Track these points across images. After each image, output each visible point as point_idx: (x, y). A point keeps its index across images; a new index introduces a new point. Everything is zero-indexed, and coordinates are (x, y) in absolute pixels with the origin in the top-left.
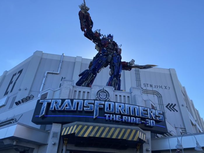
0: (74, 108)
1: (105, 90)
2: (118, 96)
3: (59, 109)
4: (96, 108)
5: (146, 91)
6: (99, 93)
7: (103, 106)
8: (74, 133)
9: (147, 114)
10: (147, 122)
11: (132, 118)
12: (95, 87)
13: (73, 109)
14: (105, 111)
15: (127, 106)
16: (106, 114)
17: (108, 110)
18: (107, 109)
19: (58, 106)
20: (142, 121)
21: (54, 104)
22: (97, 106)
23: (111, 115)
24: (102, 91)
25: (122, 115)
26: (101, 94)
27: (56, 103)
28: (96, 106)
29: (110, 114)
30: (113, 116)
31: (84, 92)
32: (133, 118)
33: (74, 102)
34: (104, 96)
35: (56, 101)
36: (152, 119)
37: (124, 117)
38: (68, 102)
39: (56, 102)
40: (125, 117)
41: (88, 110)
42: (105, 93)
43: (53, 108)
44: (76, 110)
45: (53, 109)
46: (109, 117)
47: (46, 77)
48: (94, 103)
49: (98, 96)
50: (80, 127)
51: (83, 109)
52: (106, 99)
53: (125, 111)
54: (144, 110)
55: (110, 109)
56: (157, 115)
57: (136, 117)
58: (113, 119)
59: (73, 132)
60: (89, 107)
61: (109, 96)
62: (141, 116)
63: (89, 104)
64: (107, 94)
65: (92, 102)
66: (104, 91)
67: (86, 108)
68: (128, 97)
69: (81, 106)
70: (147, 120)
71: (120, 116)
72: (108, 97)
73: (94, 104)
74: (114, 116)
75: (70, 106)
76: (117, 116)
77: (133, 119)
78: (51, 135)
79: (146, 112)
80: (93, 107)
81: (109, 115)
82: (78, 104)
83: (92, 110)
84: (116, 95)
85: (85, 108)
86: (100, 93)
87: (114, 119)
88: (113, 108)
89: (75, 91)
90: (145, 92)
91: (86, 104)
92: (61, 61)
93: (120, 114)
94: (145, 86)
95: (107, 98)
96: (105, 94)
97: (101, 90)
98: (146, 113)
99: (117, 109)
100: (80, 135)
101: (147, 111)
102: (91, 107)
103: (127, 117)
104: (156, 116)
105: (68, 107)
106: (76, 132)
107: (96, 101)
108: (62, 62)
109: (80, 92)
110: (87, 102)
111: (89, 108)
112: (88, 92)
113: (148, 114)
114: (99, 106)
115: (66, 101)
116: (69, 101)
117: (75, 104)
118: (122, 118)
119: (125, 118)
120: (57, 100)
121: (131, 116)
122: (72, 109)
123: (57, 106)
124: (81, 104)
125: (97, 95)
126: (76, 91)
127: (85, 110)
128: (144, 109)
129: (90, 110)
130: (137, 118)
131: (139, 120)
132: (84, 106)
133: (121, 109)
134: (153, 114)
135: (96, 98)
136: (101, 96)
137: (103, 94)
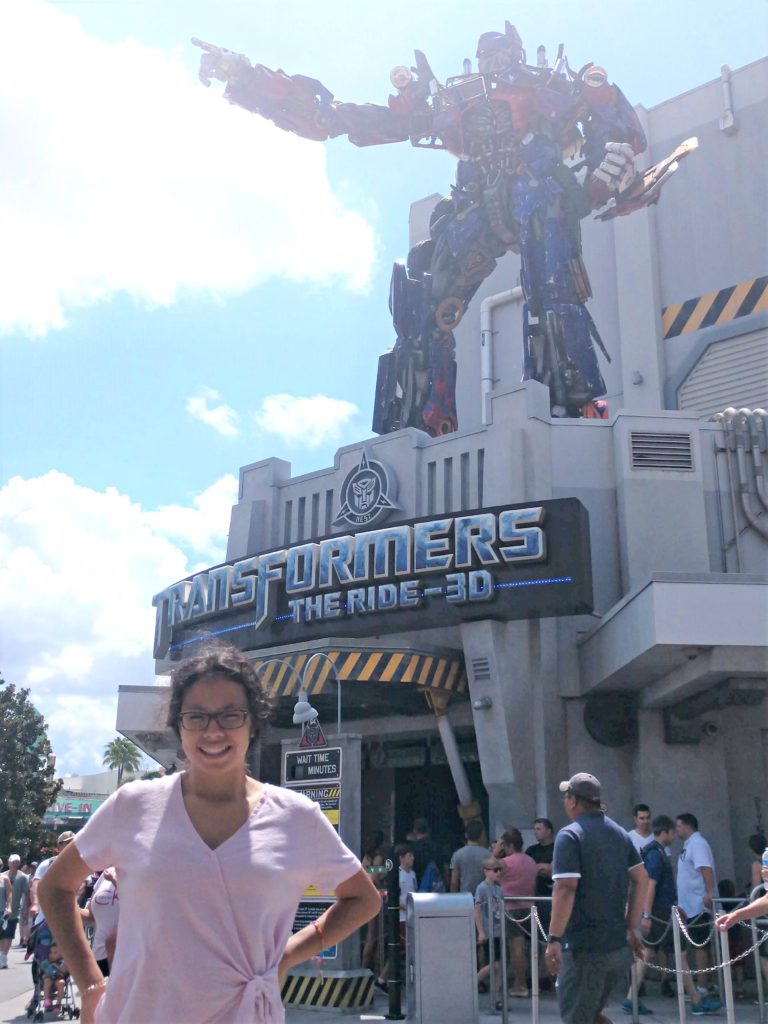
1: (373, 465)
2: (440, 467)
3: (182, 619)
4: (259, 587)
6: (351, 488)
7: (280, 572)
9: (447, 547)
10: (449, 588)
11: (381, 588)
13: (208, 607)
14: (287, 589)
15: (363, 544)
16: (290, 603)
17: (296, 581)
18: (293, 577)
19: (181, 608)
20: (427, 591)
21: (174, 603)
22: (263, 578)
23: (309, 600)
24: (359, 471)
25: (344, 589)
26: (357, 488)
27: (177, 597)
28: (261, 579)
29: (305, 595)
30: (314, 602)
32: (386, 586)
33: (209, 582)
34: (369, 494)
36: (477, 565)
37: (351, 593)
39: (177, 593)
40: (354, 592)
41: (242, 599)
42: (373, 476)
43: (172, 618)
44: (214, 609)
46: (303, 608)
49: (347, 502)
51: (230, 600)
52: (376, 505)
53: (350, 566)
54: (433, 538)
55: (301, 577)
56: (501, 536)
57: (396, 581)
58: (314, 613)
60: (243, 589)
61: (384, 491)
62: (415, 569)
63: (242, 575)
64: (377, 479)
65: (250, 565)
66: (369, 469)
67: (237, 596)
68: (481, 453)
69: (225, 591)
70: (448, 577)
71: (337, 595)
72: (381, 493)
73: (256, 572)
74: (318, 599)
76: (327, 597)
77: (388, 593)
79: (446, 541)
80: (251, 587)
81: (302, 601)
82: (219, 584)
83: (251, 597)
85: (233, 598)
86: (354, 485)
87: (319, 614)
88: (309, 571)
93: (337, 585)
95: (379, 503)
96: (371, 484)
97: (358, 467)
98: (442, 545)
99: (326, 567)
101: (451, 535)
102: (248, 586)
103: (362, 590)
104: (498, 544)
105: (197, 607)
107: (261, 559)
110: (238, 571)
111: (242, 595)
113: (451, 550)
114: (270, 576)
118: (344, 600)
119: (356, 596)
121: (377, 583)
122: (205, 610)
124: (226, 583)
125: (343, 500)
127: (233, 604)
128: (437, 528)
129: (247, 599)
130: (402, 585)
131: (409, 589)
132: (231, 591)
133: (337, 565)
134: (480, 539)
135: (339, 516)
136: (359, 496)
137: (364, 484)
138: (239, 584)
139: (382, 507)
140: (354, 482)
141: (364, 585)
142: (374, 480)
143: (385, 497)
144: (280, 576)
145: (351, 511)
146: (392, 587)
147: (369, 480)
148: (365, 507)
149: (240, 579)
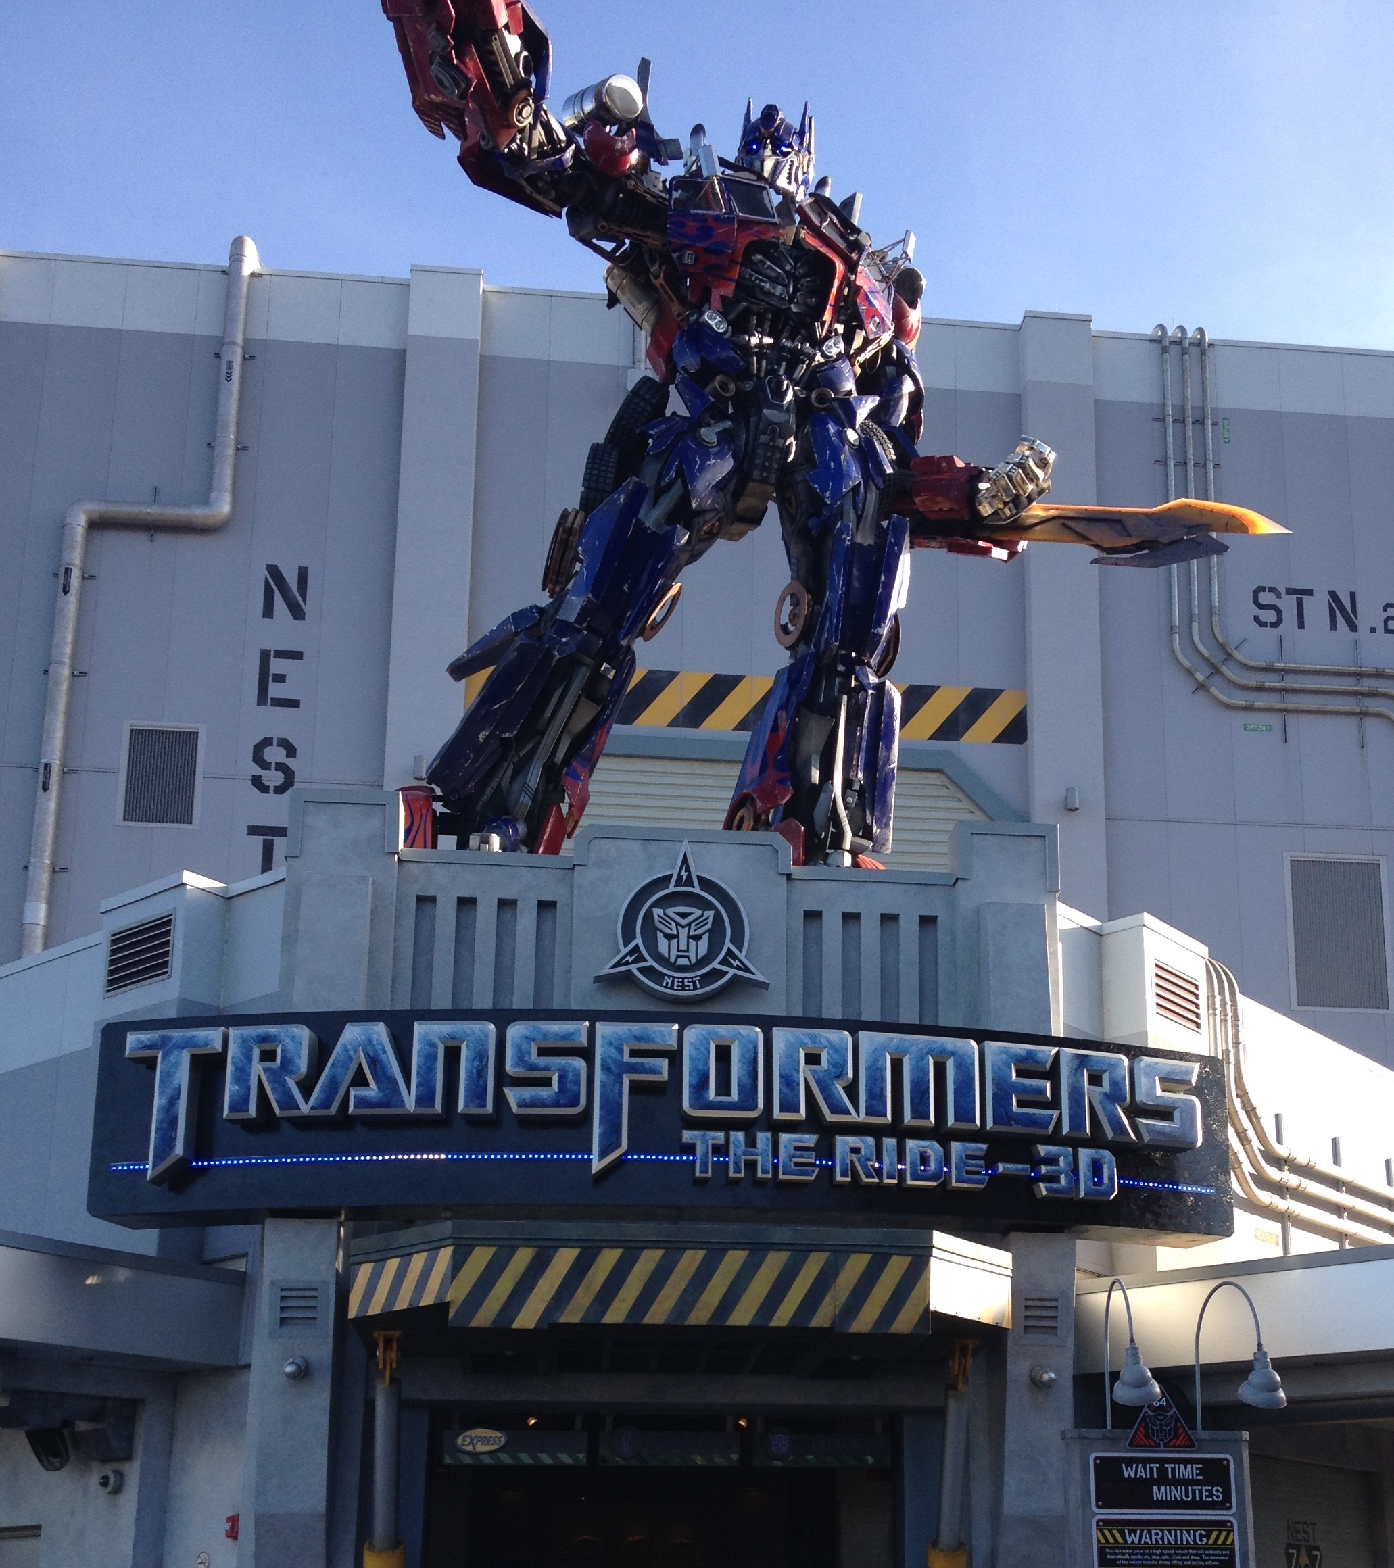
0: (426, 1098)
1: (705, 883)
2: (832, 924)
3: (305, 1109)
4: (603, 1085)
5: (1272, 681)
6: (649, 914)
7: (664, 1064)
8: (441, 1307)
9: (1049, 1097)
10: (1043, 1169)
11: (911, 1143)
12: (608, 844)
13: (420, 1101)
14: (686, 1104)
15: (877, 1054)
16: (688, 1136)
17: (712, 1094)
18: (701, 1085)
19: (291, 1083)
20: (1001, 1167)
21: (257, 1068)
22: (615, 1070)
23: (739, 1136)
24: (672, 888)
25: (828, 1132)
26: (666, 919)
27: (267, 1056)
28: (606, 1068)
29: (728, 1126)
30: (751, 1142)
31: (506, 905)
33: (416, 1046)
34: (697, 938)
35: (264, 1039)
36: (1095, 1140)
37: (843, 1143)
38: (370, 1041)
39: (267, 1046)
40: (853, 1141)
41: (543, 1104)
42: (704, 904)
43: (246, 1100)
44: (438, 1107)
45: (253, 1111)
46: (720, 1150)
47: (87, 577)
48: (584, 1040)
49: (638, 941)
50: (481, 1257)
51: (500, 1099)
52: (715, 964)
53: (852, 1090)
54: (1023, 1074)
55: (724, 1088)
56: (1141, 1099)
57: (946, 1136)
58: (751, 1166)
59: (427, 1300)
60: (547, 1083)
61: (738, 940)
62: (990, 1124)
63: (543, 1052)
64: (718, 917)
65: (567, 1036)
66: (697, 890)
67: (528, 1093)
68: (927, 922)
69: (480, 1074)
70: (1045, 1150)
71: (810, 1140)
72: (728, 944)
73: (587, 1053)
74: (763, 1138)
75: (393, 1081)
76: (784, 1137)
77: (924, 1154)
78: (265, 1309)
79: (1046, 1084)
80: (577, 1082)
81: (719, 1136)
82: (453, 1055)
83: (574, 1102)
84: (813, 916)
85: (512, 1095)
86: (657, 912)
88: (747, 1081)
89: (421, 900)
90: (1260, 701)
91: (521, 1059)
92: (236, 356)
93: (814, 1121)
94: (1271, 616)
95: (724, 962)
96: (700, 922)
97: (666, 879)
98: (1042, 1092)
99: (789, 1082)
100: (484, 1317)
101: (1052, 1073)
102: (562, 1079)
103: (871, 1141)
104: (1135, 1111)
105: (372, 1091)
106: (457, 1294)
107: (602, 1028)
108: (248, 358)
109: (466, 904)
110: (528, 1039)
111: (544, 1093)
112: (545, 907)
113: (1054, 1103)
114: (632, 1069)
115: (352, 1033)
116: (380, 1031)
117: (430, 1058)
118: (826, 1150)
119: (855, 1150)
120: (272, 1030)
121: (904, 1134)
122: (410, 1103)
123: (284, 1085)
124: (481, 1057)
125: (628, 936)
126: (433, 899)
127: (515, 1108)
129: (557, 1105)
130: (956, 1146)
131: (969, 1157)
132: (502, 1079)
133: (818, 1082)
134: (1106, 1095)
135: (617, 965)
136: (669, 937)
137: (684, 915)
138: (533, 1068)
139: (732, 972)
140: (657, 904)
141: (877, 1132)
142: (710, 914)
143: (742, 956)
144: (665, 1075)
145: (650, 962)
146: (933, 1149)
147: (698, 913)
148: (683, 962)
149: (534, 1058)
